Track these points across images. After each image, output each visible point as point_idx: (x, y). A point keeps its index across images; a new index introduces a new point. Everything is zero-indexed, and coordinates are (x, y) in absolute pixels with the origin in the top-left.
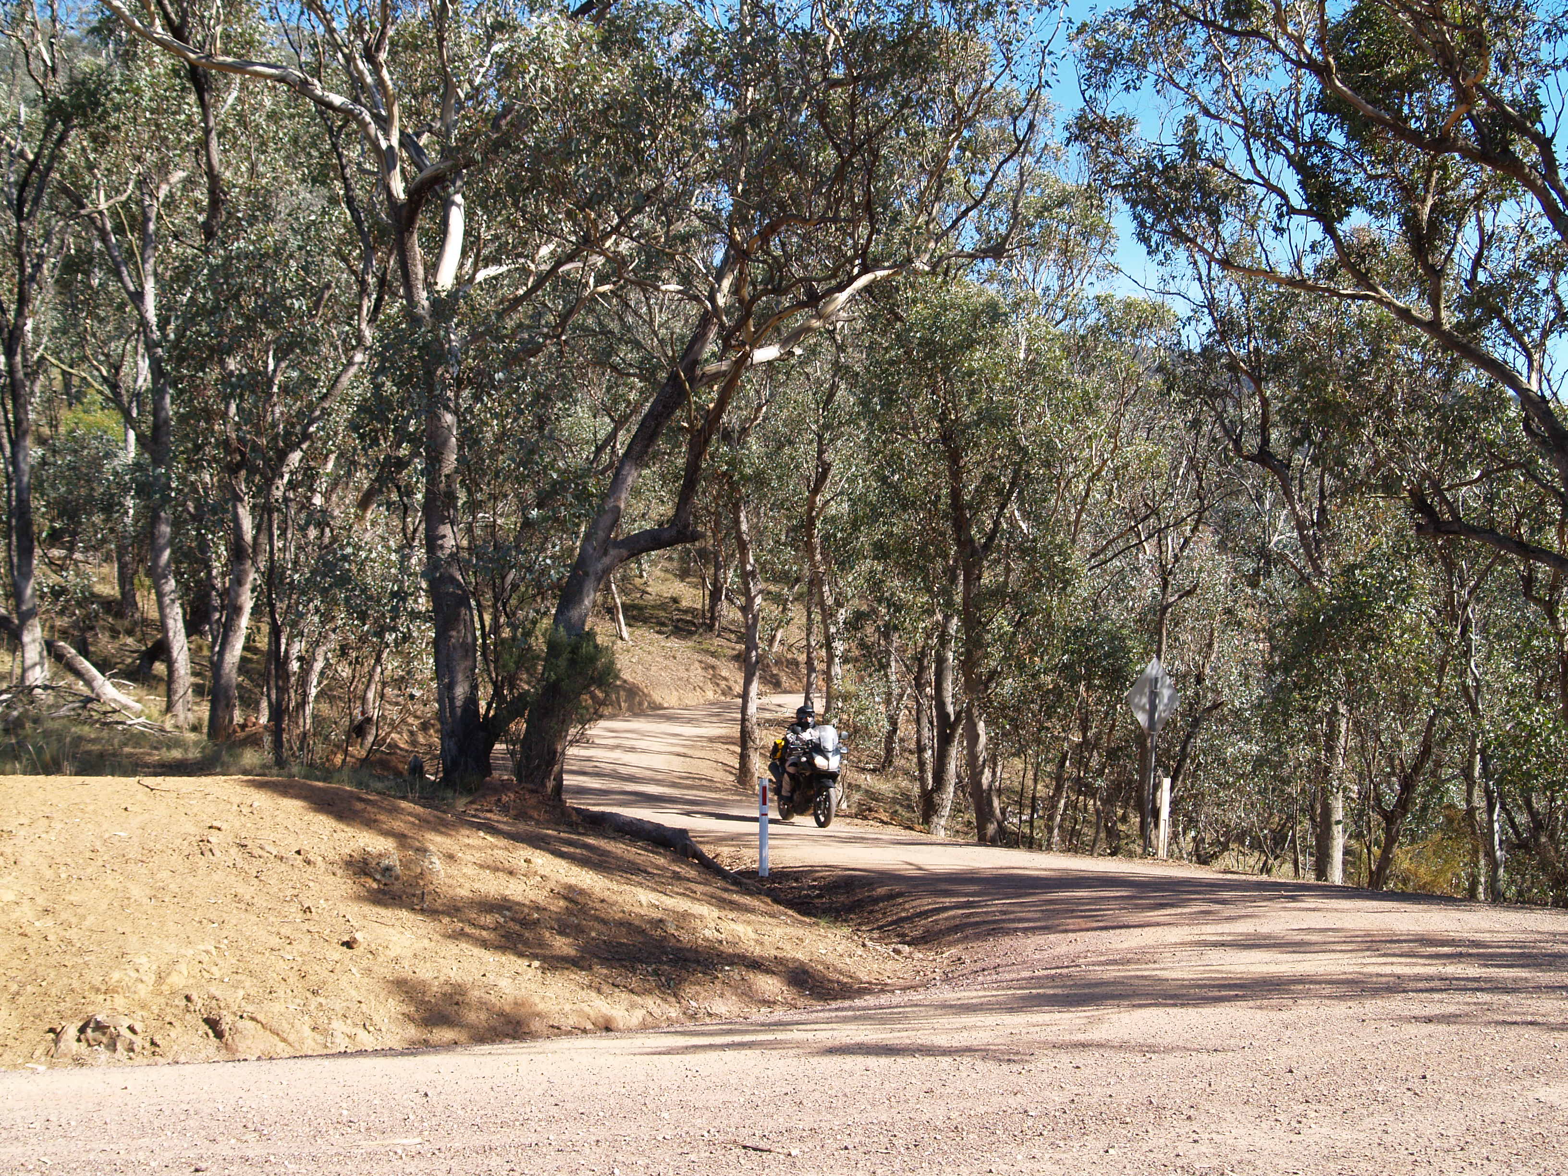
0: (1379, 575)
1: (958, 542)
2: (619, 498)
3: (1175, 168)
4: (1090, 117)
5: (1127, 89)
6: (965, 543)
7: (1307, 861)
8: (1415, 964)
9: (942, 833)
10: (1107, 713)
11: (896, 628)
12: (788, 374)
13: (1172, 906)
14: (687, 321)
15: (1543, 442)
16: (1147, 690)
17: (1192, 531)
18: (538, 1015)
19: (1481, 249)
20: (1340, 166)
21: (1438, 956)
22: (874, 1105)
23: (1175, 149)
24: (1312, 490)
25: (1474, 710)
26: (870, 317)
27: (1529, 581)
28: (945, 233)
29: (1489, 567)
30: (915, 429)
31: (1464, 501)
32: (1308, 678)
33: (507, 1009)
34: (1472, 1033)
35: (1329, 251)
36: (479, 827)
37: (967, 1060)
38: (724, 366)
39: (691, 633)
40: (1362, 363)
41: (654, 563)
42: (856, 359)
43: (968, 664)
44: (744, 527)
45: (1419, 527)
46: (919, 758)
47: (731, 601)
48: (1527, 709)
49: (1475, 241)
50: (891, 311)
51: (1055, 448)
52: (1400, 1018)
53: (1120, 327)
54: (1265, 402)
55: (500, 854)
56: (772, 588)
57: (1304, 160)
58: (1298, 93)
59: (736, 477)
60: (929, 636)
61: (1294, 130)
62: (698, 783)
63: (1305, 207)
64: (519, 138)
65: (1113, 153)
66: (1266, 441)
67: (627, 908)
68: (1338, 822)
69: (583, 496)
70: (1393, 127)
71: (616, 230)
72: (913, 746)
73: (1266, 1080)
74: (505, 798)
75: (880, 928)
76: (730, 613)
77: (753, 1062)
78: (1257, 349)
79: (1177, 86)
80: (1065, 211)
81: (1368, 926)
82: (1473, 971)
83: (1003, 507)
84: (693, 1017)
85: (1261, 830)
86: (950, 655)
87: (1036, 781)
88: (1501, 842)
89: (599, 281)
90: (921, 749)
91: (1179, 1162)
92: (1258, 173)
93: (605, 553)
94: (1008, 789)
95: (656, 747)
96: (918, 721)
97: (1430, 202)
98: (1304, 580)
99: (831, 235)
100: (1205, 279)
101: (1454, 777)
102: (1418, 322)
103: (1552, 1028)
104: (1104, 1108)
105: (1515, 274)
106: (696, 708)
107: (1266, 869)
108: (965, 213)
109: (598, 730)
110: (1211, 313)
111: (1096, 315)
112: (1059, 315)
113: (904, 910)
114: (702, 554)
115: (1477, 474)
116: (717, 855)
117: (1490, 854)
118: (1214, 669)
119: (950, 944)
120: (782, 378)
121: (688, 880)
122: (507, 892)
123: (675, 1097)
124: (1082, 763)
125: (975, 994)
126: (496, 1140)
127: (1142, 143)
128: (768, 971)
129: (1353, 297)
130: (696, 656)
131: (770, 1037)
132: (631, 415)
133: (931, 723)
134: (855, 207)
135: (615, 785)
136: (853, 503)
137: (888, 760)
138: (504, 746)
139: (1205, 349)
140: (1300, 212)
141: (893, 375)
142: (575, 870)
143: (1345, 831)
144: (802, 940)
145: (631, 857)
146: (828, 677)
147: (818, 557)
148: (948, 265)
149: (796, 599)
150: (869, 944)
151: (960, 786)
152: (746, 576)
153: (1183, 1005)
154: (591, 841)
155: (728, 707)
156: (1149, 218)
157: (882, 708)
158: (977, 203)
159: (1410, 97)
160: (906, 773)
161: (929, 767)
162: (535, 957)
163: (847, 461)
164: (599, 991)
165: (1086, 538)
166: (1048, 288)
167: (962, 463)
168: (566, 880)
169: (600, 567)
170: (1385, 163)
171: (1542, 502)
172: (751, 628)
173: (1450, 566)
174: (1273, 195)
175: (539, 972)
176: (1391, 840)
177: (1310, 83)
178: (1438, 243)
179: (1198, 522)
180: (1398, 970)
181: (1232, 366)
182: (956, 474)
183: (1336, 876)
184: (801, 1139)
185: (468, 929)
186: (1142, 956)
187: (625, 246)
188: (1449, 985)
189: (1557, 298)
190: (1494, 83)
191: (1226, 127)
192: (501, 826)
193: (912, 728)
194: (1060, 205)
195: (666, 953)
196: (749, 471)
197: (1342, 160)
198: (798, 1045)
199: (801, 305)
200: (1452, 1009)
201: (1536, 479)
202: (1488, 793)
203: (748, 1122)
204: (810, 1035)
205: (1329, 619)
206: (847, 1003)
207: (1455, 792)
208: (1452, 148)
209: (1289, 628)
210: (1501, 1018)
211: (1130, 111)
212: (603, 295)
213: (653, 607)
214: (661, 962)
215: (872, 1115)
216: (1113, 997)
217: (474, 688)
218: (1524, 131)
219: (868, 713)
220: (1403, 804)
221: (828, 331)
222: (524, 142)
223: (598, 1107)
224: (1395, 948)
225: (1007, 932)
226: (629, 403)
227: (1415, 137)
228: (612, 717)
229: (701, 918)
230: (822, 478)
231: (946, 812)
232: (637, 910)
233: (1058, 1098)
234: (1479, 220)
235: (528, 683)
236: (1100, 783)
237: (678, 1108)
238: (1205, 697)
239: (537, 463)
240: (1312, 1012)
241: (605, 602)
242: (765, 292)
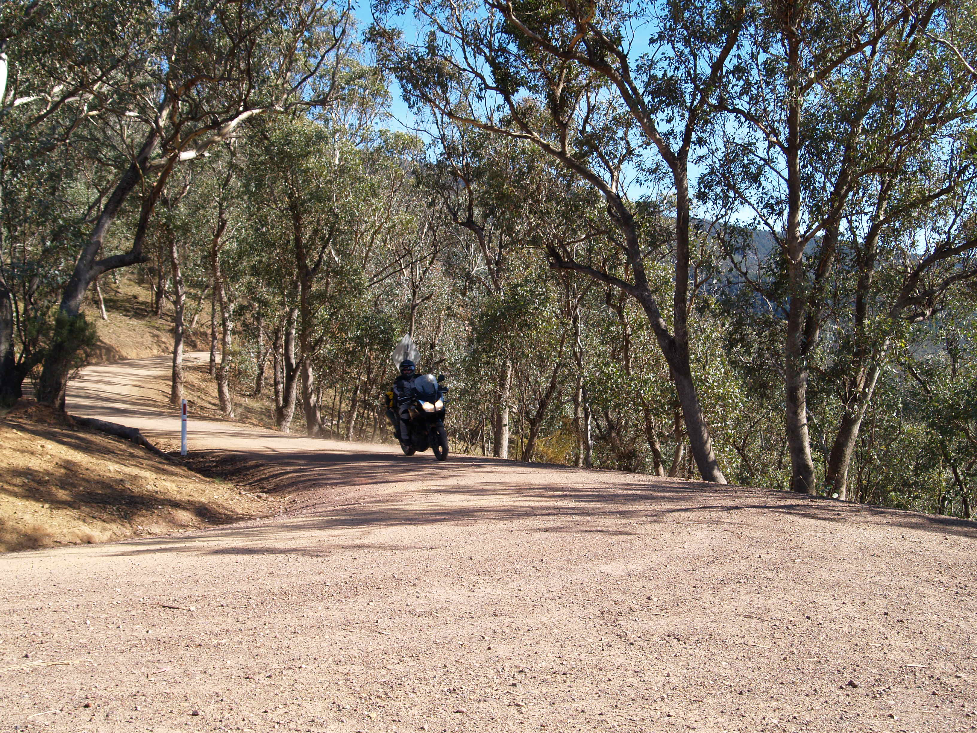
0: (531, 290)
1: (299, 267)
2: (100, 236)
3: (423, 60)
4: (377, 28)
5: (398, 13)
6: (302, 267)
7: (489, 446)
8: (541, 501)
9: (288, 431)
10: (381, 364)
11: (263, 316)
12: (202, 168)
13: (413, 470)
14: (143, 135)
15: (618, 220)
16: (402, 352)
17: (430, 264)
18: (48, 535)
19: (588, 114)
20: (514, 64)
21: (554, 496)
22: (239, 582)
23: (424, 49)
24: (495, 242)
25: (579, 365)
26: (250, 138)
27: (609, 296)
28: (294, 89)
29: (589, 287)
30: (275, 202)
31: (577, 251)
32: (490, 346)
33: (29, 532)
34: (568, 537)
35: (507, 110)
36: (13, 427)
37: (293, 556)
38: (163, 161)
39: (144, 316)
40: (524, 173)
41: (123, 275)
42: (242, 161)
43: (302, 337)
44: (176, 255)
45: (552, 265)
46: (275, 389)
47: (167, 297)
48: (607, 365)
49: (586, 109)
50: (263, 134)
51: (355, 215)
52: (532, 530)
53: (392, 148)
54: (471, 193)
55: (26, 442)
56: (192, 291)
57: (494, 59)
58: (492, 22)
59: (171, 227)
60: (282, 321)
61: (490, 42)
62: (147, 402)
63: (494, 85)
64: (40, 21)
65: (389, 50)
66: (471, 215)
67: (102, 473)
68: (505, 425)
69: (78, 234)
70: (541, 43)
71: (100, 79)
72: (272, 382)
73: (458, 563)
74: (30, 410)
75: (250, 484)
76: (167, 305)
77: (171, 559)
78: (467, 164)
79: (426, 13)
80: (363, 81)
81: (518, 481)
82: (572, 504)
83: (324, 248)
84: (138, 535)
85: (464, 429)
86: (294, 331)
87: (341, 402)
88: (591, 436)
89: (91, 109)
90: (276, 383)
91: (408, 609)
92: (469, 65)
93: (91, 268)
94: (325, 406)
95: (123, 382)
96: (275, 367)
97: (561, 86)
98: (489, 293)
99: (227, 87)
100: (440, 123)
101: (568, 401)
102: (553, 152)
103: (610, 533)
104: (368, 581)
105: (606, 128)
106: (146, 359)
107: (467, 451)
108: (305, 80)
109: (86, 371)
110: (442, 143)
111: (379, 141)
112: (358, 140)
113: (264, 474)
114: (151, 270)
115: (584, 236)
116: (157, 444)
117: (586, 442)
118: (441, 341)
119: (289, 493)
120: (199, 170)
121: (139, 457)
122: (30, 465)
123: (125, 579)
124: (365, 391)
125: (301, 519)
126: (17, 607)
127: (406, 45)
128: (184, 509)
129: (519, 137)
130: (147, 329)
131: (182, 545)
132: (109, 189)
133: (282, 369)
134: (241, 72)
135: (99, 403)
136: (240, 243)
137: (258, 390)
138: (29, 380)
139: (439, 162)
140: (492, 88)
141: (262, 170)
142: (71, 451)
143: (509, 430)
144: (204, 491)
145: (105, 444)
146: (224, 343)
147: (219, 274)
148: (296, 109)
149: (206, 298)
150: (243, 492)
151: (298, 404)
152: (176, 283)
153: (415, 524)
154: (81, 435)
155: (165, 359)
156: (410, 87)
157: (255, 360)
158: (312, 74)
159: (553, 27)
160: (268, 397)
161: (281, 394)
162: (46, 501)
163: (236, 219)
164: (84, 521)
165: (371, 266)
166: (352, 125)
167: (301, 222)
168: (66, 457)
169: (88, 276)
170: (538, 63)
171: (617, 253)
172: (179, 313)
173: (568, 286)
174: (478, 79)
175: (49, 510)
176: (533, 435)
177: (499, 17)
178: (566, 109)
179: (433, 259)
180: (532, 504)
181: (454, 173)
182: (298, 228)
183: (504, 454)
184: (197, 601)
185: (6, 486)
186: (396, 497)
187: (105, 89)
188: (558, 511)
189: (628, 143)
190: (598, 22)
191: (452, 38)
192: (27, 426)
193: (272, 372)
194: (360, 78)
195: (124, 499)
196: (179, 223)
197: (515, 61)
198: (198, 549)
199: (208, 127)
200: (559, 524)
201: (613, 240)
202: (585, 409)
203: (166, 593)
204: (205, 544)
205: (502, 314)
206: (228, 526)
207: (569, 410)
208: (574, 57)
209: (481, 318)
210: (584, 529)
211: (400, 26)
212: (92, 117)
213: (122, 301)
214: (121, 504)
215: (238, 587)
216: (377, 520)
217: (12, 346)
218: (613, 51)
219: (247, 363)
220: (540, 415)
221: (227, 144)
222: (44, 24)
223: (79, 586)
224: (532, 492)
225: (321, 486)
226: (108, 182)
227: (554, 50)
228: (96, 364)
229: (145, 478)
230: (221, 228)
231: (290, 419)
232: (108, 474)
233: (343, 575)
234: (588, 98)
235: (45, 342)
236: (376, 403)
237: (126, 586)
238: (435, 356)
239: (50, 214)
240: (485, 527)
241: (93, 298)
242: (187, 119)
